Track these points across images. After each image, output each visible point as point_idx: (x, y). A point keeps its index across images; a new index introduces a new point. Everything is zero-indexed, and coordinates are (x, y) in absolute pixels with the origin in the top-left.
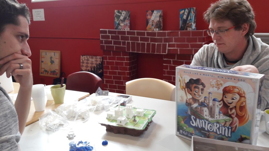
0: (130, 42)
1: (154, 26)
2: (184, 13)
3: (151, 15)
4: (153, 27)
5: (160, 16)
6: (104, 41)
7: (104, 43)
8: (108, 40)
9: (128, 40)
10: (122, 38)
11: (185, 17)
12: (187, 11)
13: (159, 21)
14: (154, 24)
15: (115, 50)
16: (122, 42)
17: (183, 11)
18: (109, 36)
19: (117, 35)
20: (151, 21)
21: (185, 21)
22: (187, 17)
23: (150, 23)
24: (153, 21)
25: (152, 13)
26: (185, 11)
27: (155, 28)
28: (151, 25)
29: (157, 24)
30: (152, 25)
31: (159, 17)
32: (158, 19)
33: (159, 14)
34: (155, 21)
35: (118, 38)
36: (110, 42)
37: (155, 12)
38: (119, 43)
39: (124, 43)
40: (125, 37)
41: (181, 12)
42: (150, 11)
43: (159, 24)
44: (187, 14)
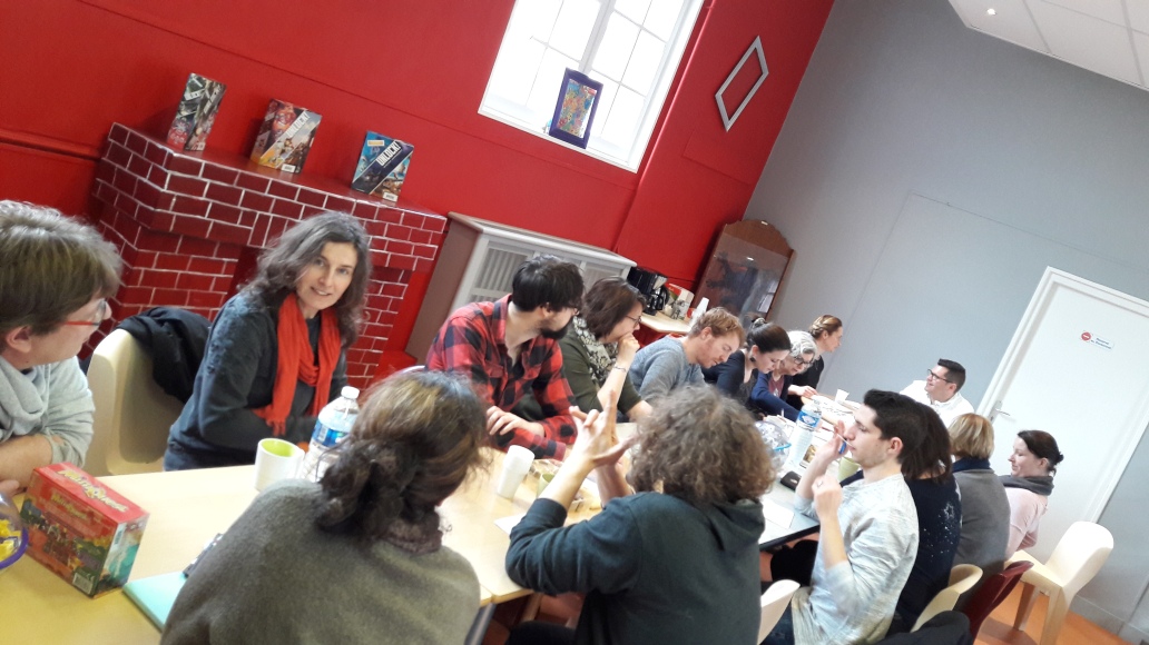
0: (268, 217)
1: (287, 156)
2: (382, 149)
3: (291, 120)
4: (283, 159)
5: (313, 133)
6: (174, 200)
7: (172, 204)
8: (195, 197)
9: (267, 210)
10: (249, 200)
11: (382, 160)
12: (396, 149)
13: (305, 147)
14: (290, 151)
15: (208, 235)
16: (245, 213)
17: (381, 143)
18: (205, 183)
19: (234, 186)
20: (282, 138)
21: (379, 173)
22: (392, 165)
23: (278, 145)
24: (289, 140)
25: (295, 115)
26: (387, 146)
27: (286, 163)
28: (279, 151)
29: (296, 154)
30: (283, 152)
31: (309, 133)
32: (305, 139)
33: (314, 125)
34: (296, 143)
35: (232, 196)
36: (201, 207)
37: (304, 116)
38: (233, 215)
39: (248, 218)
40: (259, 196)
41: (372, 143)
42: (290, 109)
43: (304, 156)
44: (391, 154)
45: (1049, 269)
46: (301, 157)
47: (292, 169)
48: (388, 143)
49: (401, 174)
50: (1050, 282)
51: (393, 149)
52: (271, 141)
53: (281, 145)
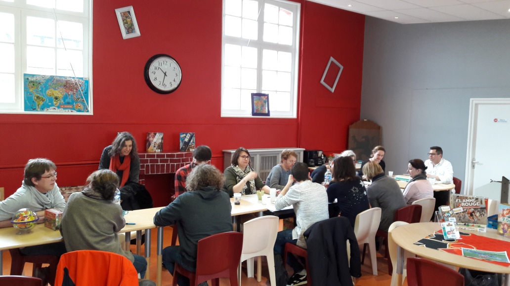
2: (185, 137)
3: (154, 137)
4: (155, 148)
5: (162, 138)
11: (186, 140)
13: (161, 143)
14: (157, 146)
17: (185, 135)
20: (153, 143)
21: (186, 144)
22: (190, 140)
23: (152, 145)
24: (155, 143)
25: (154, 135)
27: (157, 149)
29: (159, 146)
30: (154, 146)
32: (160, 141)
33: (161, 136)
34: (158, 143)
37: (158, 135)
41: (182, 136)
42: (152, 134)
43: (162, 146)
44: (188, 137)
45: (471, 99)
46: (161, 146)
47: (159, 150)
48: (186, 135)
49: (193, 142)
50: (474, 105)
51: (188, 136)
52: (150, 145)
53: (153, 145)
